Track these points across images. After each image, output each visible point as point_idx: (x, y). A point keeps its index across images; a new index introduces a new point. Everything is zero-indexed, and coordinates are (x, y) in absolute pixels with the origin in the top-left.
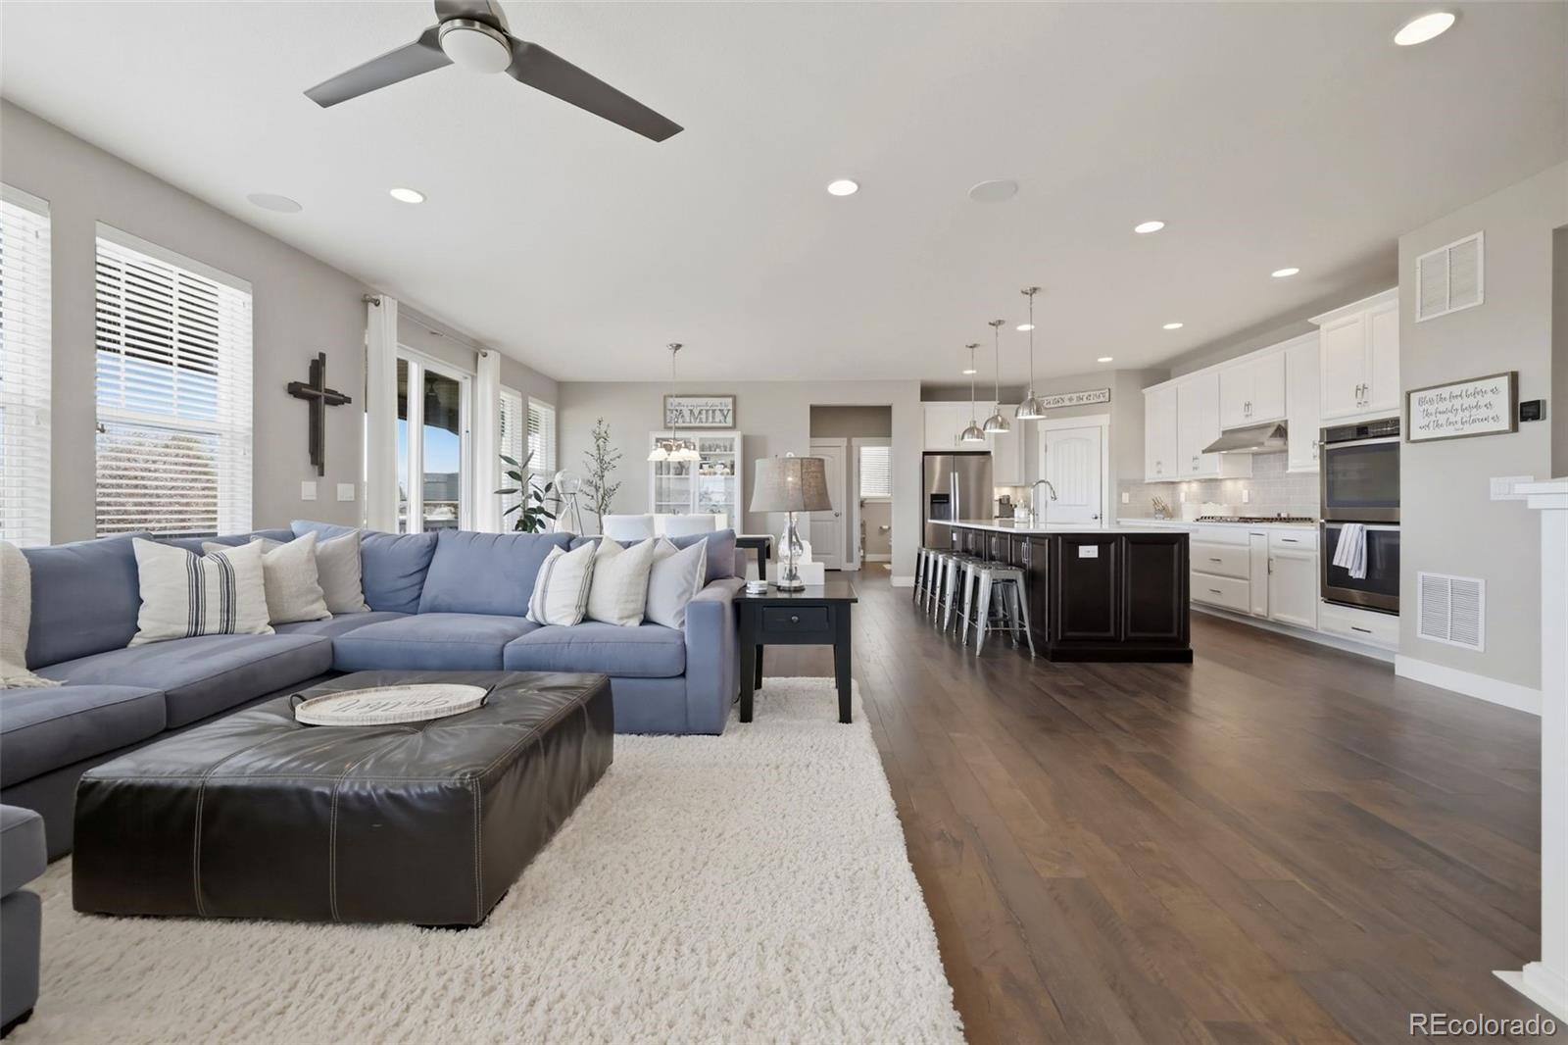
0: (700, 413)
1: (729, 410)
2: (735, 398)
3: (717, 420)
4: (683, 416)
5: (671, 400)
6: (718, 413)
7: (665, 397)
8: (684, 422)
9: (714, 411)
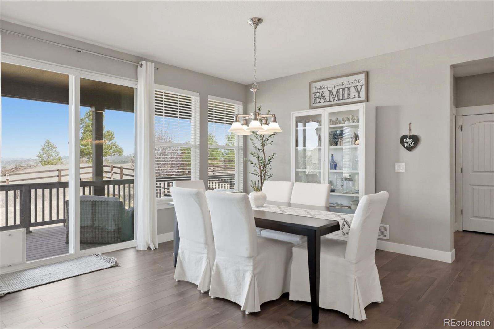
0: (337, 92)
1: (362, 86)
2: (367, 74)
3: (352, 96)
4: (324, 96)
5: (315, 85)
6: (353, 90)
7: (310, 84)
8: (325, 102)
9: (349, 89)
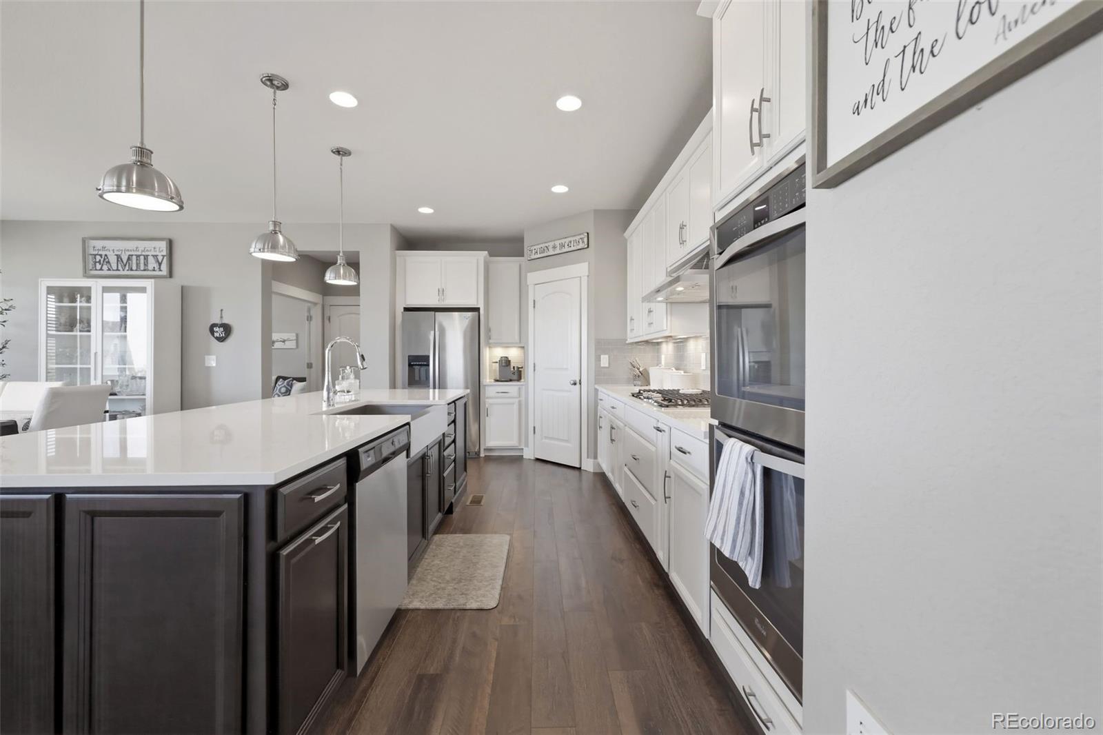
0: (129, 259)
1: (163, 256)
2: (170, 244)
3: (150, 267)
4: (108, 262)
5: (93, 243)
6: (151, 260)
7: (84, 241)
9: (146, 257)
